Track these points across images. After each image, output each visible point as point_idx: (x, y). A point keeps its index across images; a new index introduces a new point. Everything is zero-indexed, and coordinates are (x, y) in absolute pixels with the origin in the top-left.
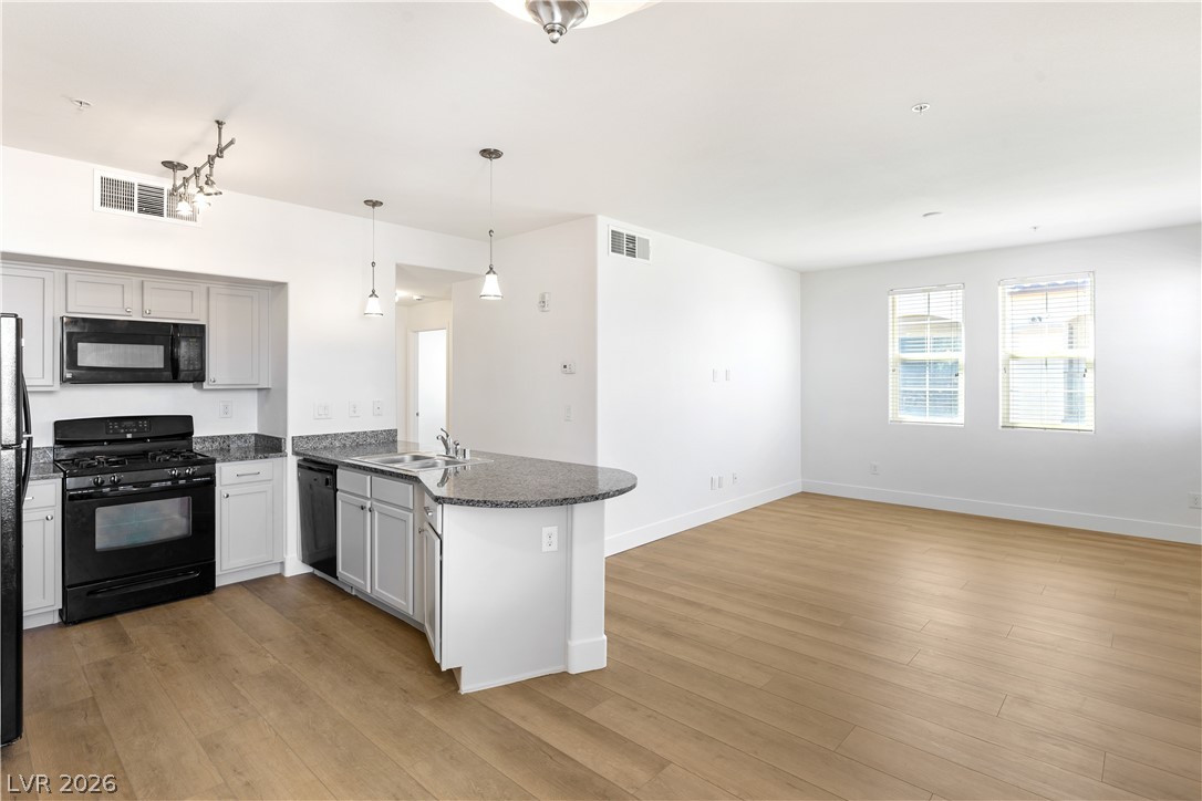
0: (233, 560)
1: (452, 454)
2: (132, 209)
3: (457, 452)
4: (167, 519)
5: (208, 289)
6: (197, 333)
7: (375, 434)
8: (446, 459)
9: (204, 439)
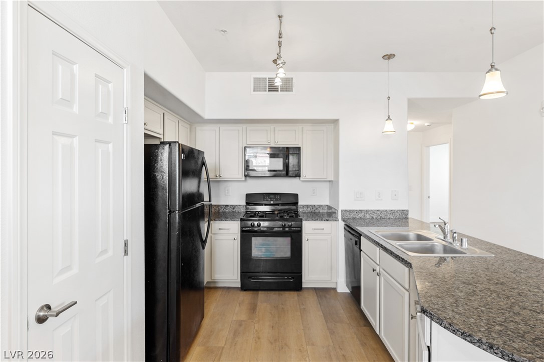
0: (311, 276)
1: (449, 239)
2: (266, 91)
3: (454, 238)
4: (281, 248)
5: (303, 128)
6: (297, 151)
7: (393, 212)
8: (444, 243)
9: (304, 206)
